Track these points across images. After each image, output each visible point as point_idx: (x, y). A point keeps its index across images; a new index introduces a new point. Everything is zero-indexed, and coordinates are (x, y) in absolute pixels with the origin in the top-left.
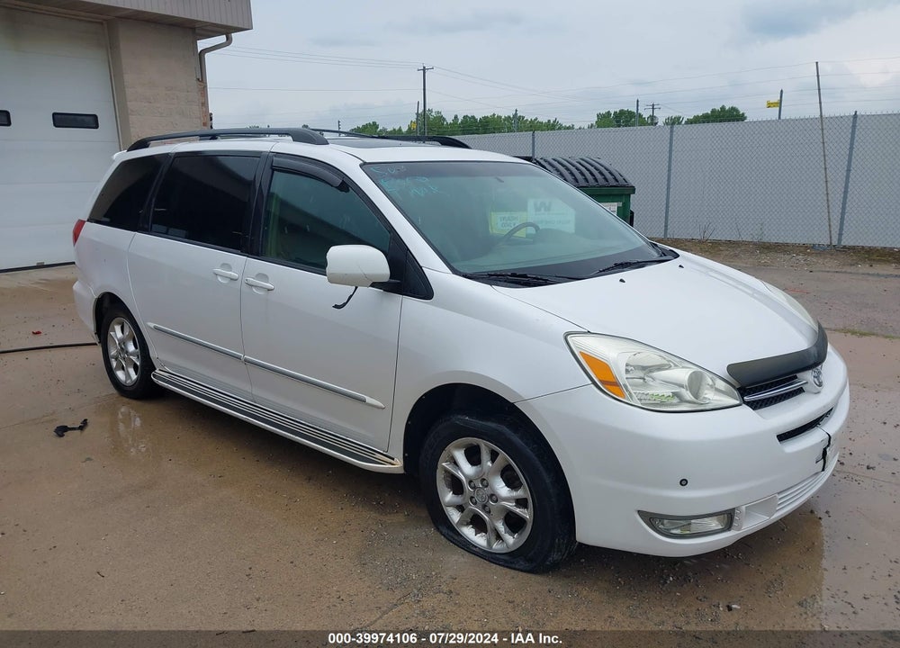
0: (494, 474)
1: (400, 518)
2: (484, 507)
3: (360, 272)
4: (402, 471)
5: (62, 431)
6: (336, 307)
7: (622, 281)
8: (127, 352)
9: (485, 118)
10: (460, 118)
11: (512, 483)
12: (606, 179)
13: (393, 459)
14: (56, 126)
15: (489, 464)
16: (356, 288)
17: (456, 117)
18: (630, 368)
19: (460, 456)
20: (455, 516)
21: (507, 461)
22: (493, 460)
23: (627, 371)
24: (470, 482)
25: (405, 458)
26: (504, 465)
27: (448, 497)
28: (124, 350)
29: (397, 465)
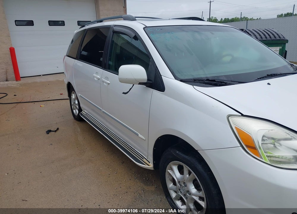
0: (189, 181)
1: (153, 188)
2: (185, 195)
3: (133, 78)
4: (153, 169)
5: (49, 132)
6: (124, 93)
7: (269, 84)
8: (75, 104)
9: (233, 19)
10: (223, 19)
11: (197, 187)
12: (275, 37)
13: (149, 163)
14: (78, 25)
15: (188, 176)
16: (133, 85)
17: (222, 19)
18: (265, 138)
19: (175, 169)
20: (173, 195)
21: (195, 177)
22: (189, 175)
23: (263, 140)
24: (179, 182)
25: (154, 163)
26: (194, 178)
27: (170, 185)
28: (74, 103)
29: (151, 166)
